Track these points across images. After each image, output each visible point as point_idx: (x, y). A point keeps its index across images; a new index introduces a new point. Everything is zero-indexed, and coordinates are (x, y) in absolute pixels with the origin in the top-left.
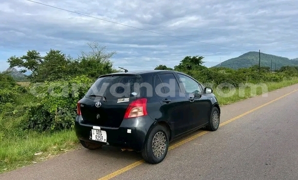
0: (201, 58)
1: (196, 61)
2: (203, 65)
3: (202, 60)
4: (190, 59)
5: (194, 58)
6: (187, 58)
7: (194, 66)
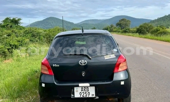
0: (19, 19)
1: (16, 22)
2: (21, 25)
3: (21, 21)
4: (10, 20)
5: (14, 19)
6: (7, 19)
7: (14, 26)
